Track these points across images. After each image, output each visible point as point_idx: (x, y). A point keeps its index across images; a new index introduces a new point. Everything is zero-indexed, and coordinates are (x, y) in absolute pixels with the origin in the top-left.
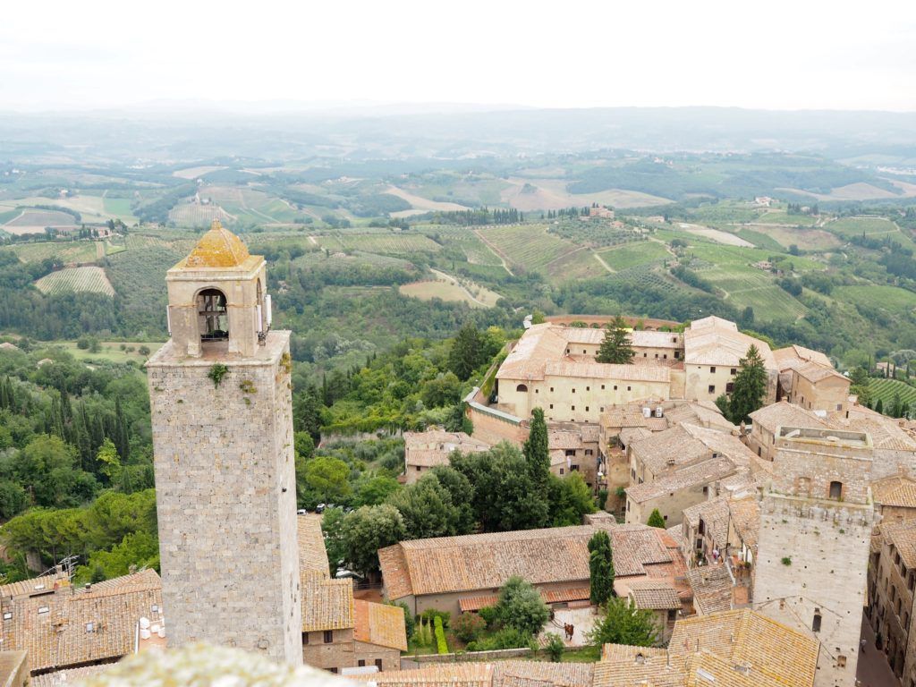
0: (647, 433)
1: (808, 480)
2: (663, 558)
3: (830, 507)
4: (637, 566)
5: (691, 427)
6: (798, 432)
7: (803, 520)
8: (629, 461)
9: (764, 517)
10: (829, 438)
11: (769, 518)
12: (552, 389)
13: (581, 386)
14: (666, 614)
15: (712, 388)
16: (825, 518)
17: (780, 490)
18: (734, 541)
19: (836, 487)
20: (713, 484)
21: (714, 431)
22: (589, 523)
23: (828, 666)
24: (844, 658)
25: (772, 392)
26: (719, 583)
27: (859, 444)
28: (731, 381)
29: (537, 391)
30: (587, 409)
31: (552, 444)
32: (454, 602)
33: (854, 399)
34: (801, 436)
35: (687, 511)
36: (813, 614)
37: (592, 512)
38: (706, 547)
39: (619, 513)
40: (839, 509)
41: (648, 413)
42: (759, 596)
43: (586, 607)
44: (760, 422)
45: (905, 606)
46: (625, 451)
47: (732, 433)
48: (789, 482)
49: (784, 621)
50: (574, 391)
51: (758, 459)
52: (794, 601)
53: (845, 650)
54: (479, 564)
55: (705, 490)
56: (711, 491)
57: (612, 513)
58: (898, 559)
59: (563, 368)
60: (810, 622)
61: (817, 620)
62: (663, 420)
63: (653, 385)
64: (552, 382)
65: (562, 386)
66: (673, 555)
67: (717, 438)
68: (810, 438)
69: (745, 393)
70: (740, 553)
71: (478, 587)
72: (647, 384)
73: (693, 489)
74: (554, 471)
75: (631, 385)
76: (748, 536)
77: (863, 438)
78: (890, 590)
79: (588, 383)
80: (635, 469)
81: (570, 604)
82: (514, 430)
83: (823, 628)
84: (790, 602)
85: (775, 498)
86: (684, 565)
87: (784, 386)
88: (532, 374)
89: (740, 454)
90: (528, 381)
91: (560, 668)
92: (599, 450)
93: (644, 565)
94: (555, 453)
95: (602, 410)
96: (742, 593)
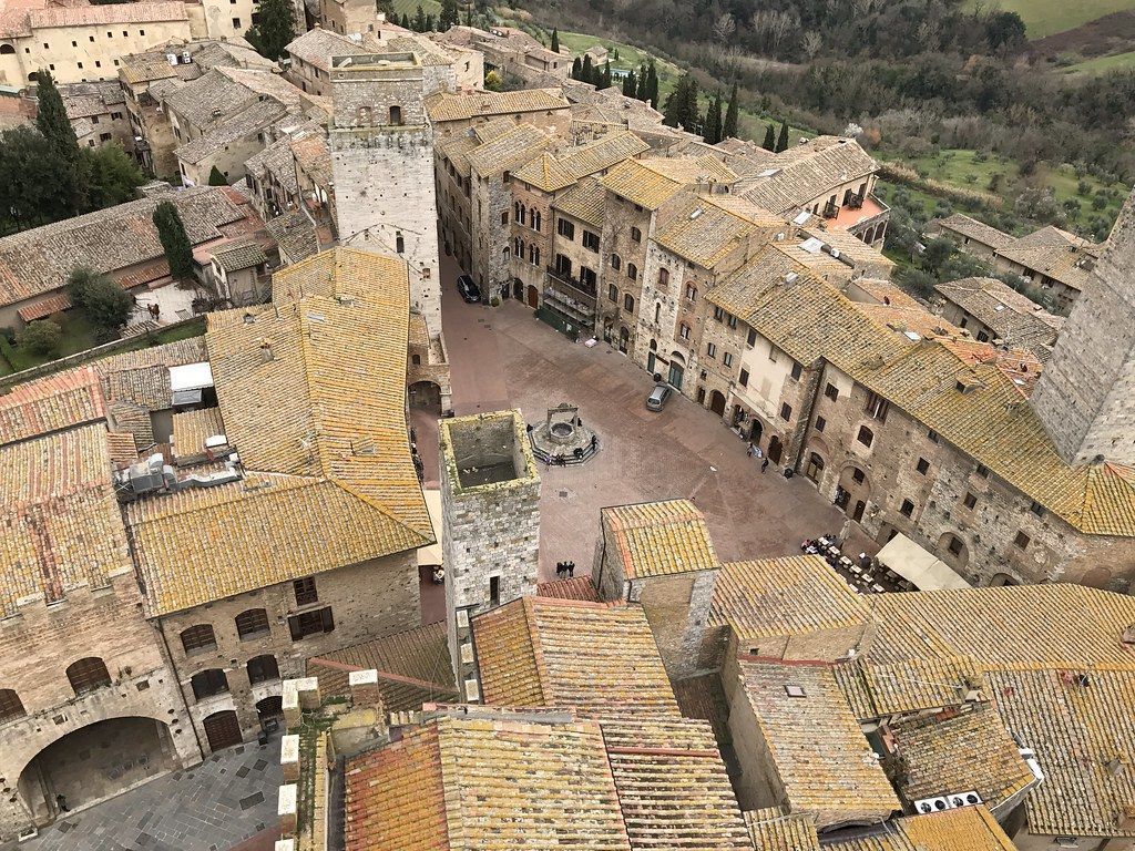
0: (181, 84)
1: (368, 109)
2: (236, 216)
3: (393, 133)
4: (211, 229)
5: (228, 71)
6: (350, 60)
7: (371, 150)
8: (168, 120)
9: (335, 154)
10: (381, 62)
11: (339, 154)
12: (46, 46)
13: (82, 36)
14: (255, 270)
15: (236, 22)
16: (389, 145)
17: (344, 124)
18: (305, 184)
19: (395, 112)
20: (268, 129)
21: (253, 71)
22: (144, 197)
23: (416, 280)
24: (428, 270)
25: (302, 19)
26: (301, 228)
27: (407, 65)
28: (256, 11)
29: (27, 50)
30: (98, 64)
31: (70, 113)
32: (14, 315)
33: (382, 17)
34: (353, 64)
35: (249, 163)
36: (395, 237)
37: (143, 184)
38: (276, 195)
39: (175, 180)
40: (402, 132)
41: (175, 62)
42: (344, 232)
43: (169, 283)
44: (298, 55)
45: (465, 211)
46: (160, 109)
47: (272, 71)
48: (351, 114)
49: (371, 250)
50: (74, 44)
51: (306, 95)
52: (377, 229)
53: (427, 261)
54: (29, 267)
55: (260, 137)
56: (267, 138)
57: (165, 179)
58: (453, 170)
59: (52, 17)
60: (394, 246)
61: (400, 242)
62: (193, 66)
63: (169, 25)
64: (42, 36)
65: (59, 39)
66: (244, 210)
67: (257, 78)
68: (364, 66)
69: (273, 24)
70: (314, 195)
71: (37, 291)
72: (162, 24)
73: (248, 139)
74: (83, 143)
75: (144, 27)
76: (318, 176)
77: (411, 58)
78: (450, 201)
79: (90, 32)
80: (178, 127)
81: (150, 285)
82: (14, 104)
83: (406, 249)
84: (373, 231)
85: (341, 133)
86: (259, 218)
87: (312, 11)
88: (14, 29)
89: (288, 94)
90: (12, 39)
91: (167, 349)
92: (129, 112)
93: (217, 227)
94: (78, 122)
95: (116, 63)
96: (326, 233)
